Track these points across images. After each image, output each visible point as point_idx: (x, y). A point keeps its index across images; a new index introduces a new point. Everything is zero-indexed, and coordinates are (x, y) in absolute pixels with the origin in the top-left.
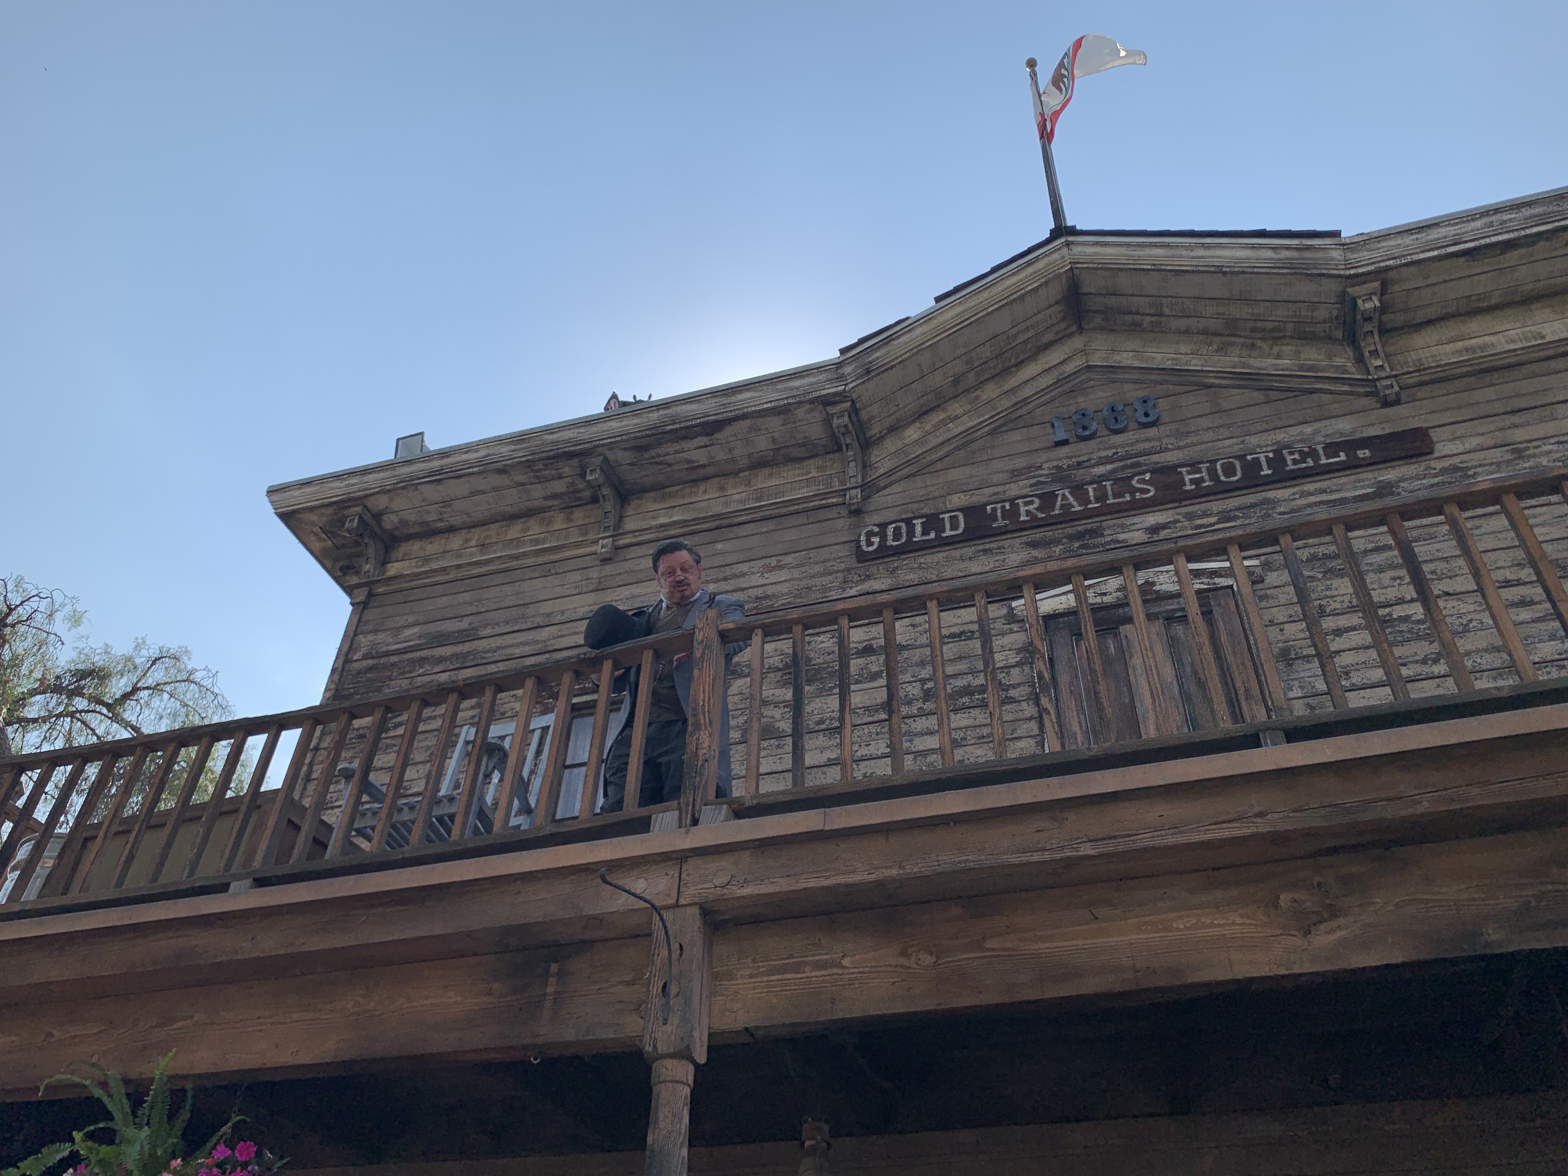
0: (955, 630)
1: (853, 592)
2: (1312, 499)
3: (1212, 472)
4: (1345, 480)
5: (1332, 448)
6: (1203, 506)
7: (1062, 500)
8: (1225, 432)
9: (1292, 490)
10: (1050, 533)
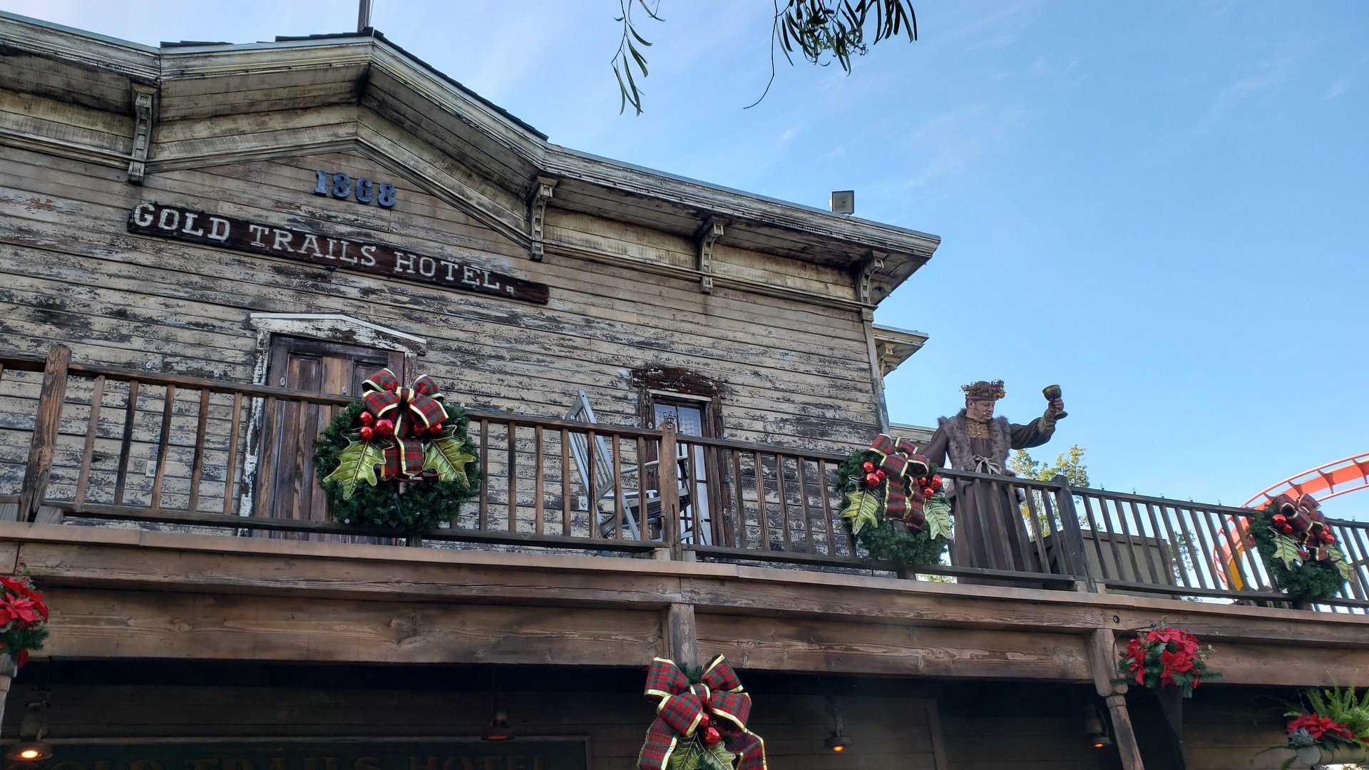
0: (200, 320)
1: (118, 257)
2: (471, 308)
3: (416, 264)
4: (493, 302)
5: (494, 277)
6: (403, 286)
7: (309, 243)
8: (433, 235)
9: (460, 297)
10: (293, 266)
